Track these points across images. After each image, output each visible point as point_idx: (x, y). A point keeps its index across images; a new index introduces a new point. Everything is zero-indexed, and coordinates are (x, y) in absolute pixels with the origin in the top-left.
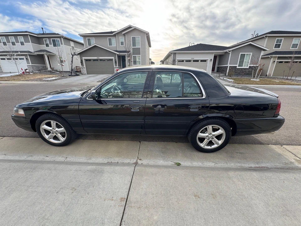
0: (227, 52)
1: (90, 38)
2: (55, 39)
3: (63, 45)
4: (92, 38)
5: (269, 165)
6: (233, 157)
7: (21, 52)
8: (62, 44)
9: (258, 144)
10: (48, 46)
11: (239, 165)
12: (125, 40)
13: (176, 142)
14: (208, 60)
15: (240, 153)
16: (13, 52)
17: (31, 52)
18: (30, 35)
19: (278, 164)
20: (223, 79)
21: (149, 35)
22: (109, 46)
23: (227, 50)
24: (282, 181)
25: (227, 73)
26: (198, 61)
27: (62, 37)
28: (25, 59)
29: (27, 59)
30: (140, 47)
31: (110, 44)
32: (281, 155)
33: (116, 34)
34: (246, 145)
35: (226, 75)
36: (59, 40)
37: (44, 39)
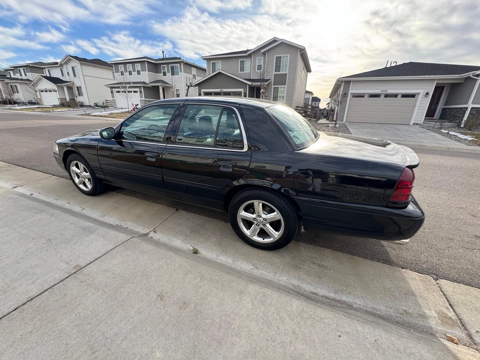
0: (470, 77)
1: (216, 62)
2: (174, 65)
3: (183, 73)
4: (218, 61)
5: (358, 302)
6: (299, 268)
7: (134, 83)
8: (181, 72)
9: (378, 261)
10: (166, 75)
11: (295, 282)
12: (264, 61)
13: (226, 222)
14: (419, 93)
15: (319, 265)
16: (126, 83)
17: (146, 84)
18: (147, 62)
19: (383, 308)
20: (448, 133)
21: (305, 51)
22: (239, 72)
23: (471, 74)
24: (338, 334)
25: (463, 122)
26: (396, 96)
27: (183, 62)
28: (139, 92)
29: (140, 92)
30: (287, 72)
31: (242, 69)
32: (413, 294)
33: (251, 53)
34: (348, 256)
35: (459, 126)
36: (179, 66)
37: (162, 66)
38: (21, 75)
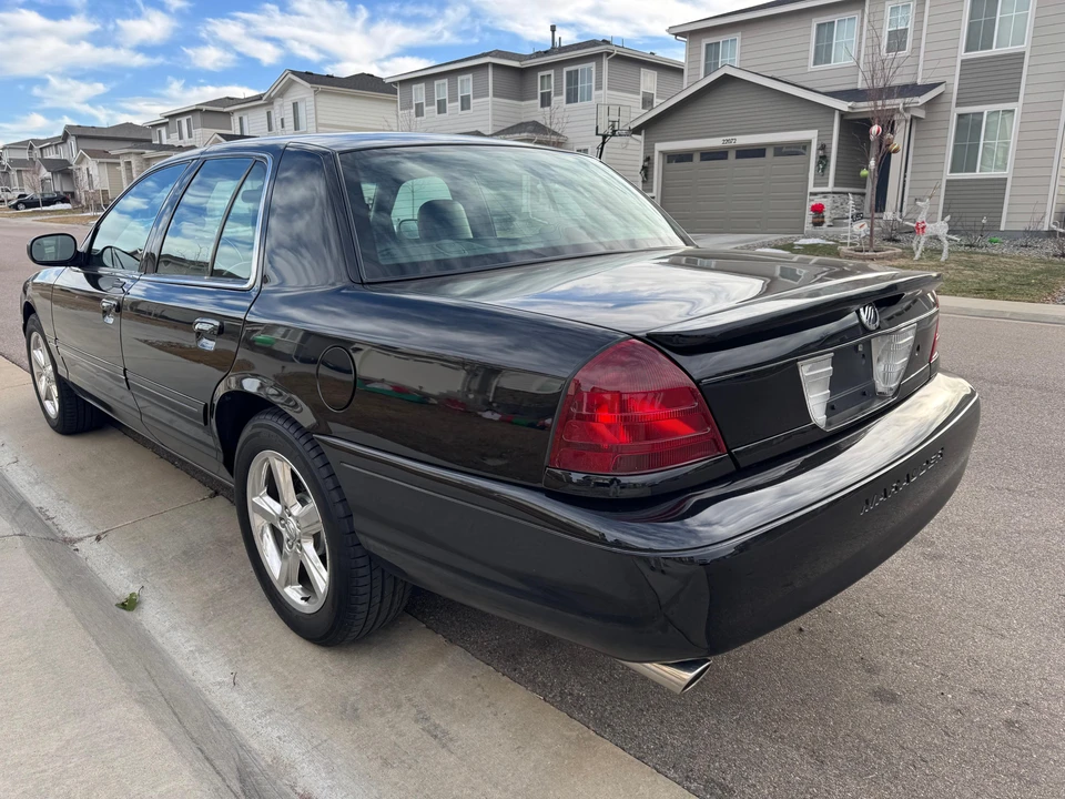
1: (720, 40)
2: (580, 66)
3: (605, 91)
4: (729, 37)
8: (599, 87)
10: (549, 105)
12: (919, 22)
18: (495, 65)
22: (811, 68)
27: (609, 53)
30: (1025, 47)
31: (823, 55)
36: (594, 69)
37: (540, 74)
38: (181, 138)
